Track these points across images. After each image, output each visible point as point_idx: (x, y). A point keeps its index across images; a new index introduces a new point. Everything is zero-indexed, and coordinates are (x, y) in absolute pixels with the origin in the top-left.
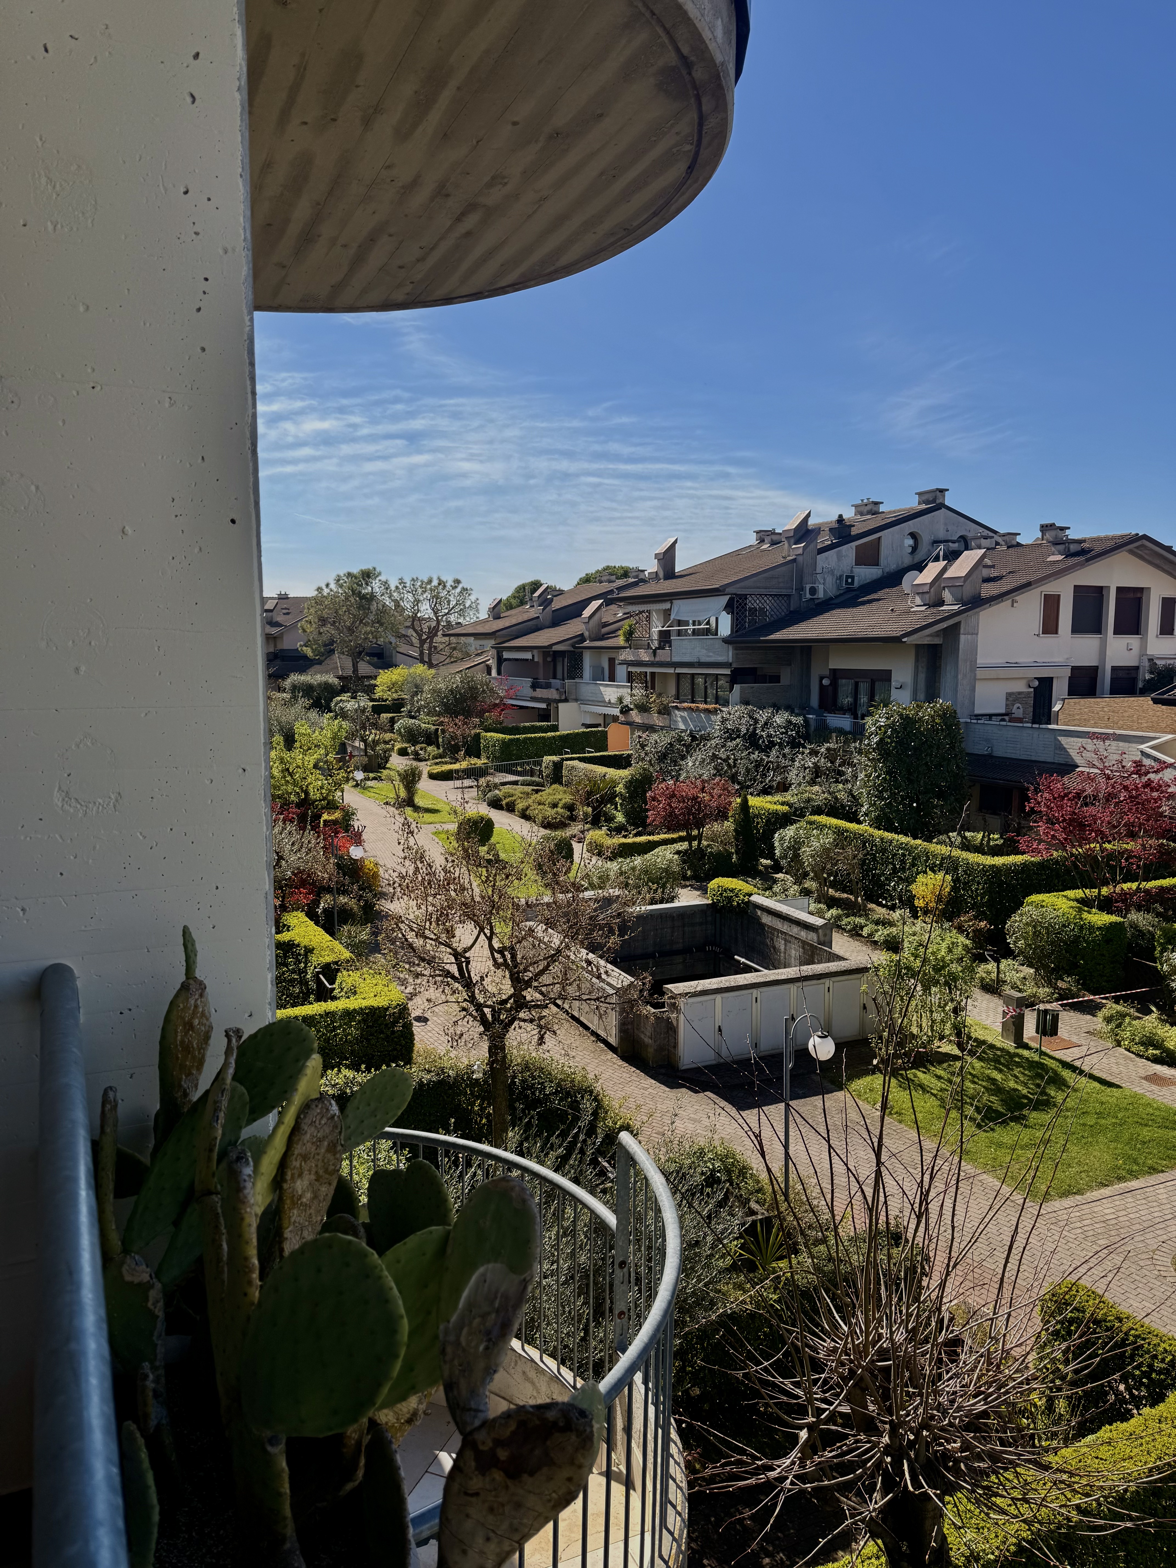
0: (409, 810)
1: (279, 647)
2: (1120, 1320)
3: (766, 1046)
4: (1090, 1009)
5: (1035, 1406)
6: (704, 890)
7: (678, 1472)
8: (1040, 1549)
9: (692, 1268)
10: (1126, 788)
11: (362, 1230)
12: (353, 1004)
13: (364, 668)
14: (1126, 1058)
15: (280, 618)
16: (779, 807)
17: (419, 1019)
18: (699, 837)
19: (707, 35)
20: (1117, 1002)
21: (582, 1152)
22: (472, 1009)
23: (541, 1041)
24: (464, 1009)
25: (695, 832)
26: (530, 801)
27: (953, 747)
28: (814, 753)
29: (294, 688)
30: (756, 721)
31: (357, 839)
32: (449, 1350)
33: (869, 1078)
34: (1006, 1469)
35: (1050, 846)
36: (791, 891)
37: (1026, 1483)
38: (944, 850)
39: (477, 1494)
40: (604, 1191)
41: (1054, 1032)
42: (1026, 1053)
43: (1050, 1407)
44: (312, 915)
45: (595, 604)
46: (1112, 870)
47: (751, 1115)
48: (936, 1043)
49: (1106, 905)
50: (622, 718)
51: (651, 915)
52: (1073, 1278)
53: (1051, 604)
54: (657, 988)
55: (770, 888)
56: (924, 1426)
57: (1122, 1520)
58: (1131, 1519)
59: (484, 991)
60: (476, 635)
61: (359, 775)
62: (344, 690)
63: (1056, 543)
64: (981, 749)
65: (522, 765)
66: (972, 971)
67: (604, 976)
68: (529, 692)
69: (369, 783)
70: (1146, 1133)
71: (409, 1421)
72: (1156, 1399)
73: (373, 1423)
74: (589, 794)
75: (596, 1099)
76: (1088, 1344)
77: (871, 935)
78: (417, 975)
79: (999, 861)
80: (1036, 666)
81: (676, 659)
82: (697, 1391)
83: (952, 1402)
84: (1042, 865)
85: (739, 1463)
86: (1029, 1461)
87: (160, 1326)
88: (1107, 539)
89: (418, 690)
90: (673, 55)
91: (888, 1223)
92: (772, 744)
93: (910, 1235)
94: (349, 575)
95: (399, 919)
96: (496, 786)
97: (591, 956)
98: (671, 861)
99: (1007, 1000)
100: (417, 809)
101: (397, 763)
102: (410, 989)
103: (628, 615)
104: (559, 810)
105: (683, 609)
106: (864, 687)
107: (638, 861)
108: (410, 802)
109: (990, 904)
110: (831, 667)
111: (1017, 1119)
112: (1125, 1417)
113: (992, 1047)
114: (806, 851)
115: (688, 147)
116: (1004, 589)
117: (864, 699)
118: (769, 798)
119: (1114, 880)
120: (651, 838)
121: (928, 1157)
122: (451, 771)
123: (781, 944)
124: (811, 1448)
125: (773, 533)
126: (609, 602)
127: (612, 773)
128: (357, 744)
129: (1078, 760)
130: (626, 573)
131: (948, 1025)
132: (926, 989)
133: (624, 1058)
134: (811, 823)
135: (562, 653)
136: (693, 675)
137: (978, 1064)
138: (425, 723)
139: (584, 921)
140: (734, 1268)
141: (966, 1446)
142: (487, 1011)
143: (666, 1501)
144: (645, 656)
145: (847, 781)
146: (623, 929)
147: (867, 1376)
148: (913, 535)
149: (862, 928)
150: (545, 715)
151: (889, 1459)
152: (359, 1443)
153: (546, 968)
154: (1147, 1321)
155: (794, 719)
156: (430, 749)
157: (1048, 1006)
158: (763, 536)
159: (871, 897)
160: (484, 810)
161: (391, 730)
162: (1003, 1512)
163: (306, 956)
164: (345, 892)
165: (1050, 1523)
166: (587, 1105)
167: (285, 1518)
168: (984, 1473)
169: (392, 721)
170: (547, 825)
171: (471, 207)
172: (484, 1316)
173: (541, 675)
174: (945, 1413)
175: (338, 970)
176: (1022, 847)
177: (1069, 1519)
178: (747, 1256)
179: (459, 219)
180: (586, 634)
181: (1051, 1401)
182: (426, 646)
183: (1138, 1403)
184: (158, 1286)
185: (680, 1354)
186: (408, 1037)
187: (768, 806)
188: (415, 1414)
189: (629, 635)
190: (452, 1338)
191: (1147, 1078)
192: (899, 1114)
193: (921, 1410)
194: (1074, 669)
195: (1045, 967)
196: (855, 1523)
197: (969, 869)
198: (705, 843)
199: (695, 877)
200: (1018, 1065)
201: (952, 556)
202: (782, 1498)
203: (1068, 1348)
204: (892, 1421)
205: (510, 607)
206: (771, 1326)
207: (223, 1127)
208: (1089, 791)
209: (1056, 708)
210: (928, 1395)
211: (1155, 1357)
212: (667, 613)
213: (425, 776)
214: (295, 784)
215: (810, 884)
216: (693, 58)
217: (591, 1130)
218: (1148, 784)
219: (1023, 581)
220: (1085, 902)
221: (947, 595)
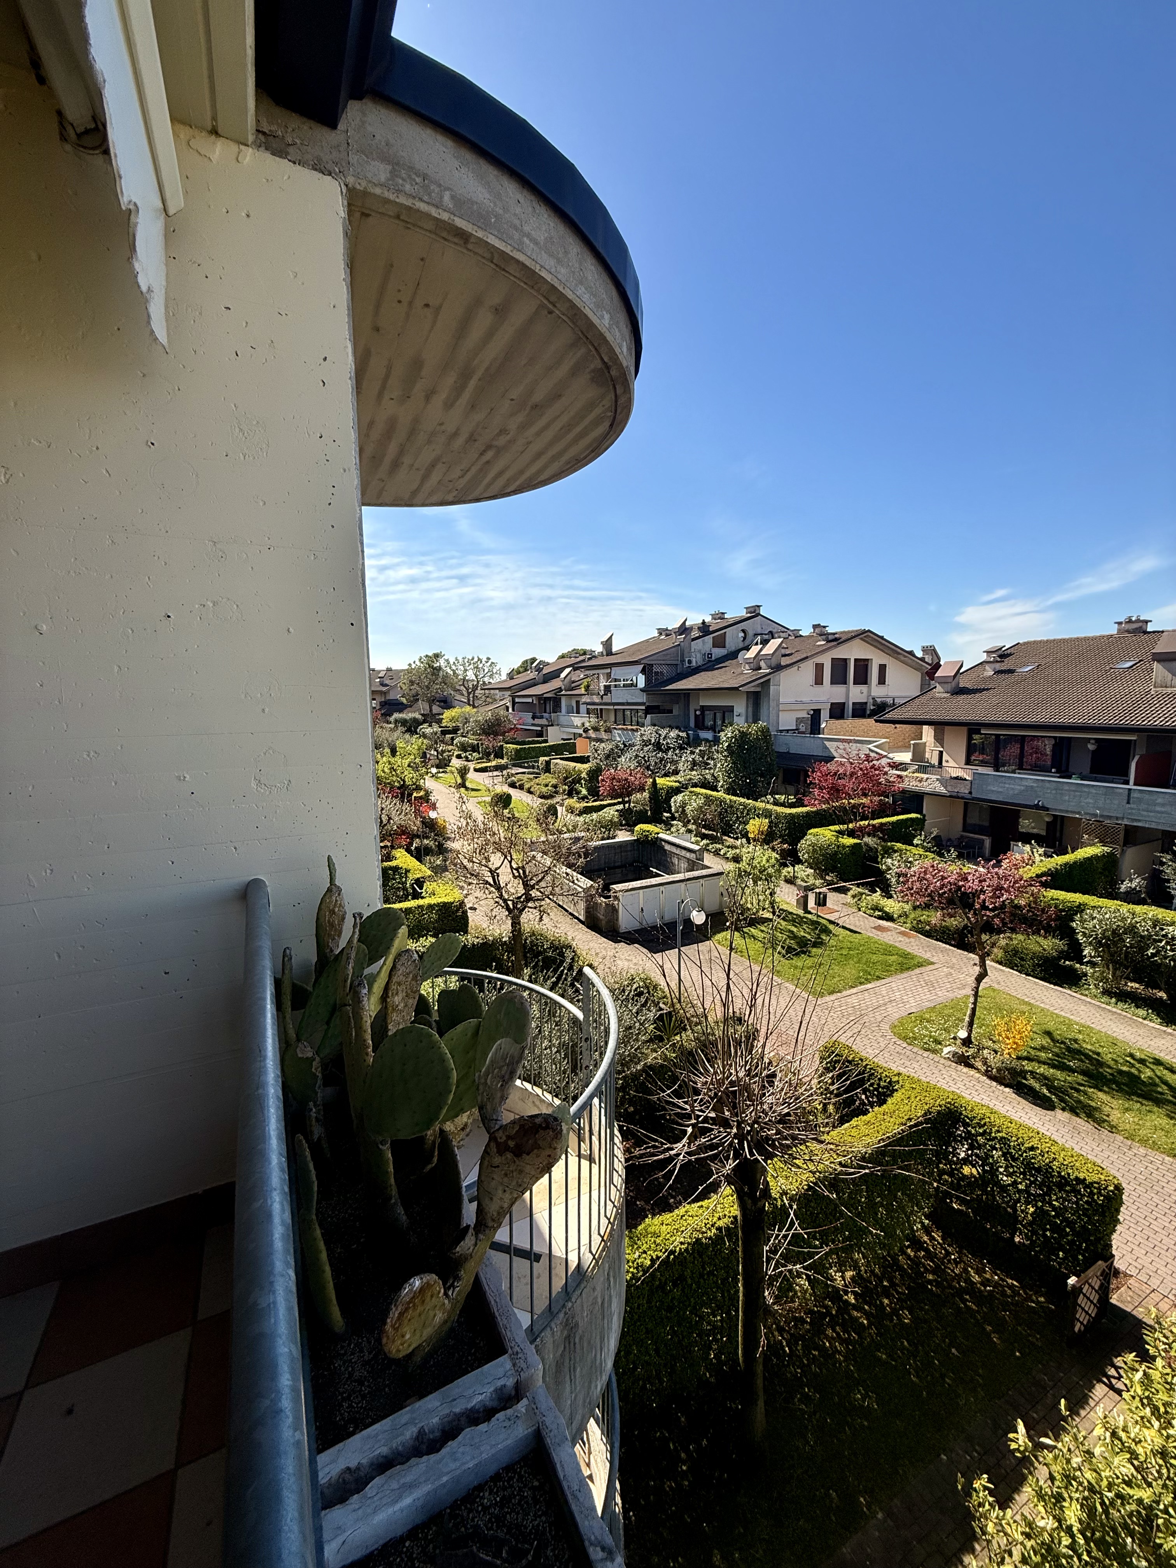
0: (463, 790)
1: (388, 698)
2: (862, 1060)
3: (668, 918)
4: (844, 891)
5: (817, 1109)
6: (632, 831)
7: (619, 1153)
8: (820, 1187)
9: (628, 1041)
10: (861, 769)
11: (434, 1024)
12: (433, 901)
13: (436, 709)
14: (863, 917)
15: (387, 682)
16: (674, 784)
17: (471, 908)
18: (629, 802)
19: (618, 350)
20: (858, 887)
21: (566, 979)
22: (501, 902)
23: (541, 919)
24: (496, 902)
25: (627, 799)
26: (532, 783)
27: (768, 749)
28: (692, 753)
29: (396, 721)
30: (660, 735)
31: (434, 807)
32: (481, 1087)
33: (725, 933)
34: (801, 1144)
35: (821, 802)
36: (681, 831)
37: (811, 1151)
38: (762, 805)
39: (498, 1166)
40: (578, 1001)
41: (824, 904)
42: (810, 916)
43: (825, 1109)
44: (408, 851)
45: (568, 670)
46: (855, 814)
47: (658, 956)
48: (761, 912)
49: (851, 834)
50: (584, 735)
51: (603, 846)
52: (834, 1038)
53: (819, 668)
54: (606, 888)
55: (669, 829)
56: (755, 1122)
57: (864, 1169)
58: (869, 1168)
59: (507, 892)
60: (500, 689)
61: (434, 770)
62: (424, 722)
63: (821, 635)
64: (783, 749)
65: (527, 763)
66: (779, 871)
67: (576, 882)
68: (531, 721)
69: (440, 775)
70: (874, 958)
71: (463, 1129)
72: (881, 1103)
73: (442, 1131)
74: (566, 778)
75: (574, 952)
76: (844, 1073)
77: (725, 854)
78: (470, 884)
79: (794, 811)
80: (811, 702)
81: (613, 701)
82: (632, 1109)
83: (771, 1108)
84: (817, 813)
85: (654, 1147)
86: (813, 1139)
87: (319, 1082)
88: (849, 632)
89: (467, 721)
90: (599, 361)
91: (734, 1012)
92: (669, 748)
93: (746, 1018)
94: (427, 656)
95: (458, 852)
96: (513, 775)
97: (569, 871)
98: (613, 815)
99: (799, 888)
100: (467, 789)
101: (456, 763)
102: (465, 892)
103: (587, 676)
104: (550, 788)
105: (616, 672)
106: (719, 715)
107: (595, 816)
108: (463, 785)
109: (789, 835)
110: (701, 704)
111: (804, 953)
112: (865, 1113)
113: (791, 913)
114: (689, 809)
115: (609, 414)
116: (795, 660)
117: (719, 722)
118: (668, 779)
119: (856, 820)
120: (602, 803)
121: (755, 976)
122: (487, 767)
123: (676, 861)
124: (693, 1138)
125: (667, 629)
126: (575, 669)
127: (579, 766)
128: (432, 752)
129: (835, 754)
130: (585, 653)
131: (767, 902)
132: (755, 883)
133: (588, 927)
134: (691, 792)
135: (549, 699)
136: (624, 710)
137: (784, 923)
138: (471, 740)
139: (564, 851)
140: (651, 1041)
141: (778, 1132)
142: (510, 903)
143: (612, 1169)
144: (596, 699)
145: (711, 768)
146: (586, 855)
147: (724, 1096)
148: (743, 631)
149: (720, 850)
150: (540, 734)
151: (736, 1141)
152: (434, 1142)
153: (543, 878)
154: (876, 1060)
155: (681, 734)
156: (474, 754)
157: (821, 890)
158: (661, 631)
159: (725, 833)
160: (506, 789)
161: (452, 744)
162: (799, 1167)
163: (406, 874)
164: (427, 838)
165: (825, 1172)
166: (569, 954)
167: (391, 1185)
168: (789, 1147)
169: (453, 739)
170: (542, 797)
171: (489, 447)
172: (500, 1068)
173: (537, 711)
174: (766, 1114)
175: (424, 882)
176: (806, 802)
177: (835, 1170)
178: (659, 1033)
179: (482, 454)
180: (563, 687)
181: (825, 1105)
182: (471, 696)
183: (872, 1105)
184: (318, 1059)
185: (623, 1088)
186: (465, 918)
187: (668, 783)
188: (466, 1125)
189: (587, 688)
190: (483, 1081)
191: (874, 928)
192: (741, 952)
193: (753, 1114)
194: (832, 704)
195: (819, 869)
196: (719, 1177)
197: (778, 816)
198: (632, 805)
199: (627, 824)
200: (806, 923)
201: (765, 642)
202: (678, 1165)
203: (833, 1076)
204: (737, 1121)
205: (519, 672)
206: (671, 1071)
207: (353, 968)
208: (841, 771)
209: (823, 726)
210: (757, 1105)
211: (880, 1079)
212: (609, 675)
213: (472, 770)
214: (397, 776)
215: (690, 827)
216: (610, 364)
217: (571, 968)
218: (873, 767)
219: (803, 656)
220: (841, 832)
221: (762, 664)
